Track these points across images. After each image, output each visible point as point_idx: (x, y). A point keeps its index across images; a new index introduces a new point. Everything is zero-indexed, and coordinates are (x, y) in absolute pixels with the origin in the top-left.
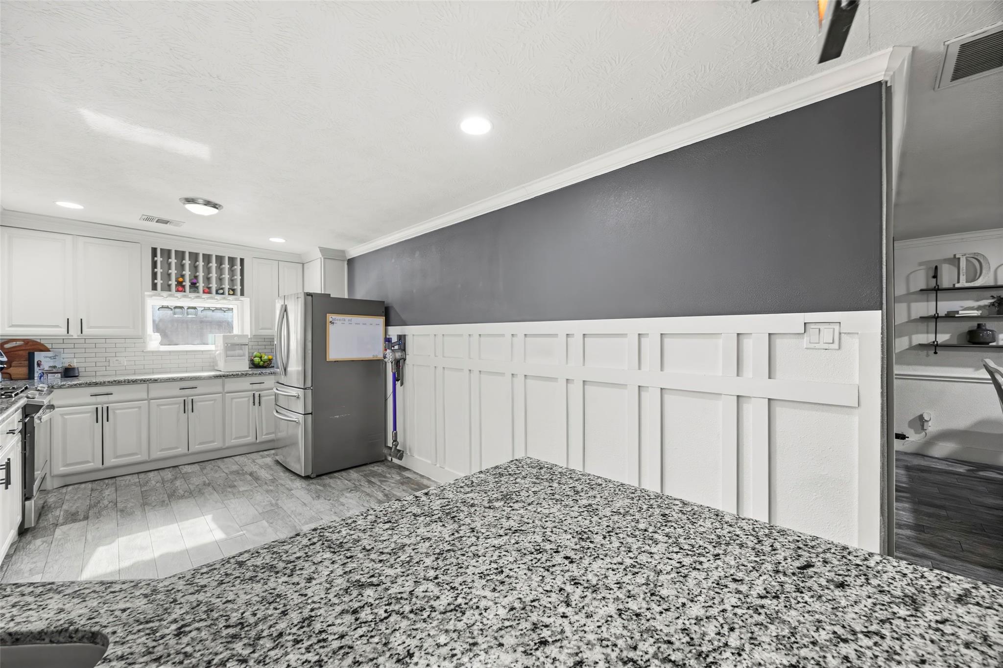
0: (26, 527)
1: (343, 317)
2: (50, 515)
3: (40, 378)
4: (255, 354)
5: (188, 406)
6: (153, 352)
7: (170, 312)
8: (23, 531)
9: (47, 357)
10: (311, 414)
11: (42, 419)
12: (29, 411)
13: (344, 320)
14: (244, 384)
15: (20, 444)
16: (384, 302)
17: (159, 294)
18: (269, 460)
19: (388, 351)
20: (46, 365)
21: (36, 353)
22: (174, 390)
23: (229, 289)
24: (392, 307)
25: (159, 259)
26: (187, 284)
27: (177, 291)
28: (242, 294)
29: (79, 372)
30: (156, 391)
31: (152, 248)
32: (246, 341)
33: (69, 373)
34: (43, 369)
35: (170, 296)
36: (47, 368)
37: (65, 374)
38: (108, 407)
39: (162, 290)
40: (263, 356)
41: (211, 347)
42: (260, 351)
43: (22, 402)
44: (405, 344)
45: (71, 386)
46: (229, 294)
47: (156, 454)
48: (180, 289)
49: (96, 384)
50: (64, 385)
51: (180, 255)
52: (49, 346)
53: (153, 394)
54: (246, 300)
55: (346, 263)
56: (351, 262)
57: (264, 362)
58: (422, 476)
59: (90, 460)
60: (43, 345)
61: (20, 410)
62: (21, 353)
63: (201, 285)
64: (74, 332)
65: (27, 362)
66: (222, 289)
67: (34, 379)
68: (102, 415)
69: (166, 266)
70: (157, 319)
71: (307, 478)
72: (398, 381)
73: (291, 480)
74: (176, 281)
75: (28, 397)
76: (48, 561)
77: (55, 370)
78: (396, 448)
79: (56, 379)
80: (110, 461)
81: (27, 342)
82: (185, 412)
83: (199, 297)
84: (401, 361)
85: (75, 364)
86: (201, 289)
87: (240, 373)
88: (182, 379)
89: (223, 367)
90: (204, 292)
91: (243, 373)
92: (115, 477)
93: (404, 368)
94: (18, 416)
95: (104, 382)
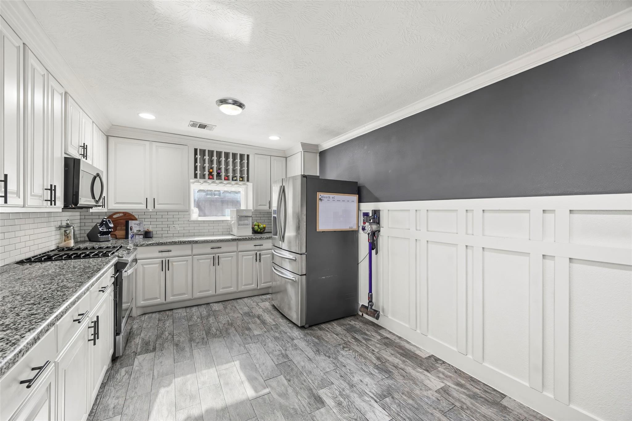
0: (116, 356)
1: (329, 195)
2: (133, 343)
3: (132, 238)
4: (255, 223)
5: (216, 261)
6: (194, 221)
7: (204, 194)
8: (114, 359)
9: (135, 224)
10: (306, 275)
11: (127, 272)
12: (119, 267)
13: (329, 198)
14: (250, 245)
15: (113, 294)
16: (357, 182)
17: (199, 181)
18: (267, 304)
19: (367, 224)
20: (135, 230)
21: (130, 221)
22: (207, 249)
23: (240, 177)
24: (364, 187)
25: (198, 156)
26: (215, 173)
27: (209, 178)
28: (248, 180)
29: (153, 234)
30: (197, 249)
31: (195, 149)
32: (250, 214)
33: (147, 235)
34: (133, 232)
35: (205, 182)
36: (135, 232)
37: (145, 236)
38: (168, 260)
39: (200, 178)
40: (260, 225)
41: (228, 218)
42: (258, 221)
43: (114, 260)
44: (379, 218)
45: (148, 245)
46: (240, 181)
47: (197, 295)
48: (211, 177)
49: (162, 244)
50: (144, 244)
51: (211, 153)
52: (137, 217)
53: (195, 252)
54: (250, 184)
55: (318, 155)
56: (323, 154)
57: (261, 229)
58: (400, 338)
59: (158, 297)
60: (133, 216)
61: (113, 267)
62: (122, 221)
63: (223, 174)
64: (150, 208)
65: (125, 227)
66: (236, 177)
67: (128, 239)
68: (165, 266)
69: (202, 162)
70: (197, 199)
71: (302, 328)
72: (373, 249)
73: (290, 328)
74: (208, 172)
75: (119, 257)
76: (127, 398)
77: (140, 233)
78: (371, 308)
79: (139, 239)
80: (170, 298)
81: (125, 214)
82: (214, 266)
83: (221, 182)
84: (376, 233)
85: (151, 229)
86: (223, 177)
87: (247, 237)
88: (212, 241)
89: (237, 233)
90: (225, 179)
91: (250, 237)
92: (172, 309)
93: (378, 239)
94: (112, 271)
95: (167, 243)
